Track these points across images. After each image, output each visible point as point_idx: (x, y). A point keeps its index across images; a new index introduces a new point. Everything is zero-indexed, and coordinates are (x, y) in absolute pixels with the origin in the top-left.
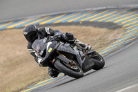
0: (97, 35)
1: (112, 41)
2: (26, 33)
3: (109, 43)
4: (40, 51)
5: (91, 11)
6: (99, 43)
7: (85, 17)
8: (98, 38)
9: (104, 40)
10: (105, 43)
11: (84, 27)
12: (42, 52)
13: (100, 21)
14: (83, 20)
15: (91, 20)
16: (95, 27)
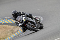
0: (10, 29)
1: (16, 31)
2: (13, 14)
3: (15, 32)
4: (20, 21)
5: (7, 18)
6: (11, 32)
7: (4, 21)
8: (10, 30)
9: (13, 31)
10: (13, 32)
11: (4, 25)
12: (21, 21)
13: (11, 23)
14: (3, 22)
15: (7, 22)
16: (9, 25)
